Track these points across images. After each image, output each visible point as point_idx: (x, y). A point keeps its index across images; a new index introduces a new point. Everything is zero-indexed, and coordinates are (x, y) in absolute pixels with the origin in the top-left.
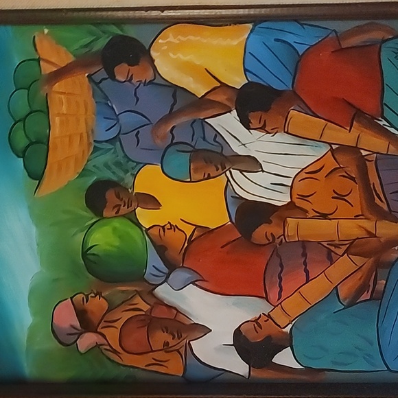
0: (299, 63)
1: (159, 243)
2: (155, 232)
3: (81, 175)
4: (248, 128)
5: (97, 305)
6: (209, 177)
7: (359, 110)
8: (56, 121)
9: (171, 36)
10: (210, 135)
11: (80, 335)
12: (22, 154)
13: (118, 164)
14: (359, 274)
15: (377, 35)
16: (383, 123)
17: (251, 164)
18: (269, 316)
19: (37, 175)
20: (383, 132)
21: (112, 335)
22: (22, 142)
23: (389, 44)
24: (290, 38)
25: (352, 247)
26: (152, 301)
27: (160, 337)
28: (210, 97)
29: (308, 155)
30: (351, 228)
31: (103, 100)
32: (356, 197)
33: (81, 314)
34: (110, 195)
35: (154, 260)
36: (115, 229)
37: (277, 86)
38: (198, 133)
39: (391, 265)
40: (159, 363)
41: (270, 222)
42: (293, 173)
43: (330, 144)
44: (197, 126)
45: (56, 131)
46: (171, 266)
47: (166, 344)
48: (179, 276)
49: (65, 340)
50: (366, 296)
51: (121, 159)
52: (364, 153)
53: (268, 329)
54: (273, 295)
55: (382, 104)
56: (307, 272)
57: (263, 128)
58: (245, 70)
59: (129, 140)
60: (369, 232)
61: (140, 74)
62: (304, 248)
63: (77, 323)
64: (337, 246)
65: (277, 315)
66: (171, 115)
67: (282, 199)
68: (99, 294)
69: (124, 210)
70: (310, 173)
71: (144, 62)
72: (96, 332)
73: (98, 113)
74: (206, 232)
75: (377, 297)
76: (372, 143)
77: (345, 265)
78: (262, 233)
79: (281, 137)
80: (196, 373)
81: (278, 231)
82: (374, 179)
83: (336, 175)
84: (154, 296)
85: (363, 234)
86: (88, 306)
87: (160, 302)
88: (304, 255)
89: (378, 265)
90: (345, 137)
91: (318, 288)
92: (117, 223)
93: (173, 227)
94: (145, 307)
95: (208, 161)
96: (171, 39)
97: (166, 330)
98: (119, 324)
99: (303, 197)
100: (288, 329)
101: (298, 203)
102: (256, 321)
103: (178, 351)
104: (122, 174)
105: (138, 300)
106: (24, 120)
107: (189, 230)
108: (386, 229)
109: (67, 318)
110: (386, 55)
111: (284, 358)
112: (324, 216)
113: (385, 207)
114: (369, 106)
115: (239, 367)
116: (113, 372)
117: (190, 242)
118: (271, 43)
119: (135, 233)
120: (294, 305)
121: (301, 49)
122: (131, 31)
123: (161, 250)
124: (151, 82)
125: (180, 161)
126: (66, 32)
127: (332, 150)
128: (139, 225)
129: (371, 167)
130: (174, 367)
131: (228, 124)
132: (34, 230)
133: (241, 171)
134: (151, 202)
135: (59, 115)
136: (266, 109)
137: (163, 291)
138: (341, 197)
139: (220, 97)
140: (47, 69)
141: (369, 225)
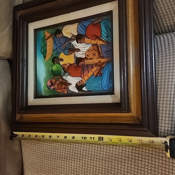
0: (86, 29)
1: (63, 68)
2: (63, 66)
3: (51, 56)
4: (78, 43)
5: (54, 81)
6: (72, 54)
7: (97, 36)
8: (48, 47)
9: (65, 27)
10: (71, 46)
11: (51, 86)
12: (43, 54)
13: (57, 53)
14: (97, 70)
15: (100, 20)
16: (101, 38)
17: (78, 50)
18: (82, 80)
19: (45, 57)
20: (102, 40)
21: (56, 86)
22: (43, 51)
23: (102, 22)
24: (85, 24)
25: (96, 65)
26: (62, 79)
27: (64, 86)
28: (71, 38)
29: (89, 47)
30: (96, 61)
31: (55, 42)
32: (97, 54)
33: (51, 82)
34: (56, 60)
35: (63, 71)
36: (56, 66)
37: (83, 34)
38: (70, 45)
39: (104, 67)
40: (63, 91)
41: (82, 61)
42: (85, 51)
43: (92, 44)
44: (69, 44)
45: (48, 49)
46: (65, 72)
47: (65, 87)
48: (67, 74)
49: (49, 88)
50: (99, 75)
51: (57, 52)
52: (98, 45)
53: (82, 83)
54: (82, 76)
55: (101, 34)
56: (88, 71)
57: (80, 43)
58: (77, 32)
59: (58, 48)
60: (99, 61)
61: (61, 36)
62: (88, 66)
63: (50, 84)
64: (94, 65)
65: (83, 80)
66: (65, 42)
67: (84, 56)
68: (54, 79)
69: (58, 62)
70: (89, 50)
71: (61, 34)
72: (53, 86)
73: (54, 44)
74: (71, 65)
75: (101, 75)
76: (100, 43)
77: (95, 69)
78: (80, 64)
79: (84, 44)
80: (70, 93)
81: (83, 63)
82: (100, 50)
83: (93, 50)
84: (63, 78)
85: (98, 62)
86: (52, 81)
87: (64, 79)
88: (88, 67)
89: (101, 68)
90: (94, 42)
91: (90, 74)
92: (57, 65)
93: (66, 64)
94: (61, 80)
95: (71, 51)
96: (65, 28)
97: (64, 85)
98: (57, 84)
99: (87, 56)
100: (85, 83)
101: (87, 57)
102: (79, 82)
103: (66, 89)
104: (57, 55)
105: (60, 79)
106: (43, 47)
107: (68, 65)
108: (103, 60)
109: (49, 84)
110: (102, 24)
111: (84, 89)
112: (91, 59)
113: (102, 56)
114: (99, 35)
115: (77, 91)
116: (56, 93)
117: (68, 67)
118: (82, 26)
119: (60, 66)
120: (86, 78)
121: (87, 26)
122: (59, 28)
123: (64, 69)
124: (62, 37)
125: (66, 51)
126: (49, 30)
127: (92, 45)
128: (60, 65)
129: (99, 47)
130: (66, 92)
131: (74, 43)
132: (44, 67)
133: (77, 52)
134: (62, 60)
135: (48, 45)
136: (81, 39)
137: (64, 77)
138: (94, 55)
139: (73, 38)
140: (47, 37)
141: (99, 60)
